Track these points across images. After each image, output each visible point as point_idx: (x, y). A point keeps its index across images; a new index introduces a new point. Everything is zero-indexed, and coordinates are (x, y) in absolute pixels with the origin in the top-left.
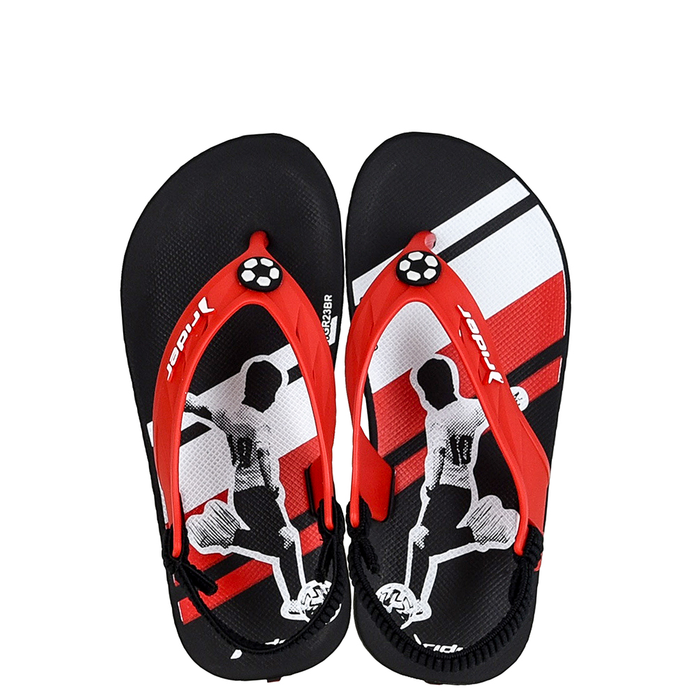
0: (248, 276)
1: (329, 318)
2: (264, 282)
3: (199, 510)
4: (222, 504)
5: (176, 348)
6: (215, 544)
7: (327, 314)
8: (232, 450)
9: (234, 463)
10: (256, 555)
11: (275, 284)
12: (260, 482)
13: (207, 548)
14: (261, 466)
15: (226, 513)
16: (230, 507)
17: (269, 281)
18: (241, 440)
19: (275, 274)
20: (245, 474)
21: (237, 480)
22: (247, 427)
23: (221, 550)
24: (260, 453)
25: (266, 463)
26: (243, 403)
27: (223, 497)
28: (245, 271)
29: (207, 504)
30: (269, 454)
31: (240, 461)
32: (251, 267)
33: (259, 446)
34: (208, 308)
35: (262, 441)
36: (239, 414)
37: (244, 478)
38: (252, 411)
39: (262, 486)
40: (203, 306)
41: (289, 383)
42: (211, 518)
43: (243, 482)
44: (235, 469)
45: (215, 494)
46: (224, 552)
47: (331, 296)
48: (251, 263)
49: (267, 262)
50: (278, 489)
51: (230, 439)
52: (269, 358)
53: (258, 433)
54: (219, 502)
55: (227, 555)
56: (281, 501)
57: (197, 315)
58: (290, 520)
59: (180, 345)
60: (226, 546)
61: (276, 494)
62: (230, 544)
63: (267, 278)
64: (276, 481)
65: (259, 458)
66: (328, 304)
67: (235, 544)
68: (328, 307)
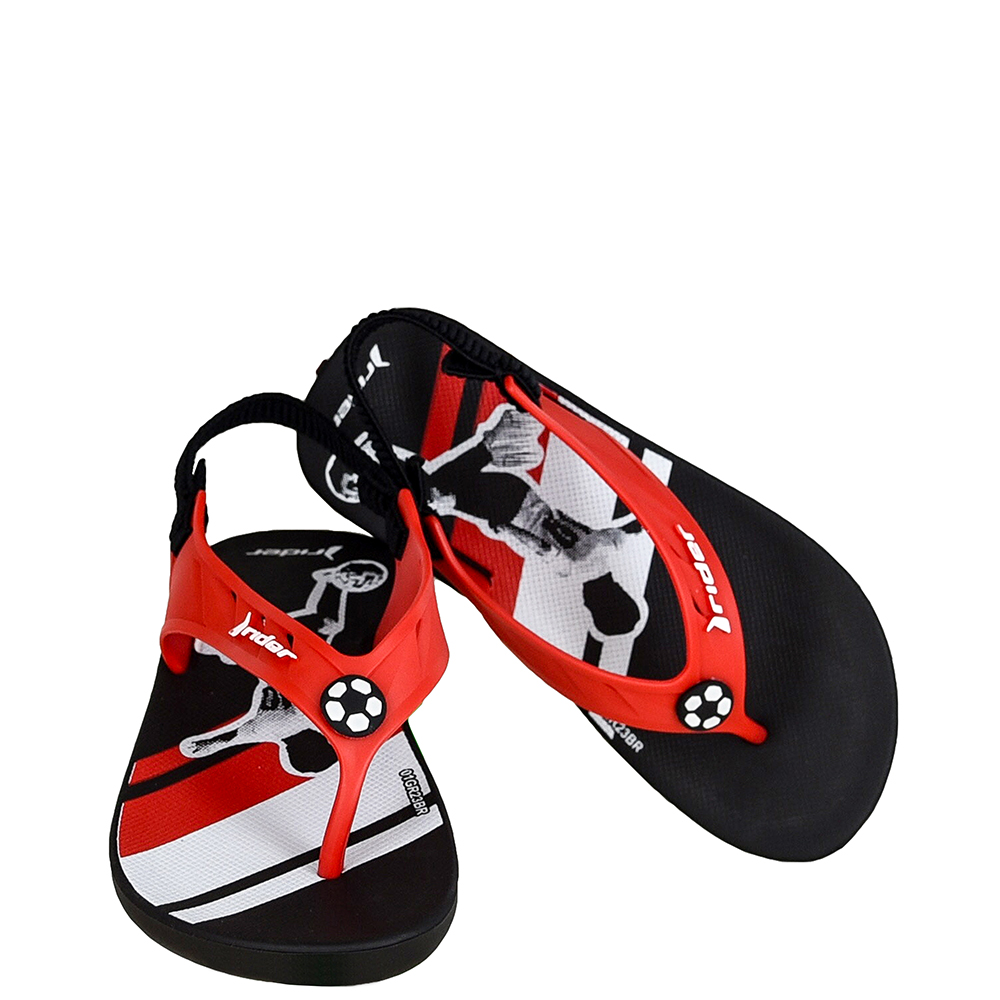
0: (713, 693)
1: (618, 729)
2: (694, 703)
3: (543, 440)
4: (530, 467)
5: (703, 559)
6: (498, 425)
7: (623, 731)
8: (574, 522)
9: (560, 513)
10: (453, 455)
11: (681, 712)
12: (518, 521)
13: (501, 415)
14: (533, 535)
15: (518, 463)
16: (520, 472)
17: (689, 709)
18: (576, 538)
19: (693, 720)
20: (539, 514)
21: (540, 501)
22: (583, 556)
23: (486, 426)
24: (546, 546)
25: (532, 544)
26: (610, 574)
27: (536, 473)
28: (721, 694)
29: (542, 452)
30: (538, 553)
31: (556, 521)
32: (720, 704)
33: (554, 551)
34: (715, 627)
35: (556, 558)
36: (602, 559)
37: (536, 510)
38: (595, 574)
39: (512, 519)
40: (721, 623)
41: (589, 635)
42: (525, 444)
43: (532, 505)
44: (553, 508)
45: (545, 468)
46: (483, 428)
47: (637, 751)
48: (724, 707)
49: (711, 723)
50: (497, 532)
51: (587, 530)
52: (631, 636)
53: (567, 561)
54: (535, 466)
55: (476, 428)
56: (483, 525)
57: (717, 609)
58: (455, 517)
59: (702, 567)
60: (487, 435)
61: (493, 525)
62: (485, 439)
63: (694, 709)
64: (505, 536)
65: (542, 541)
66: (633, 741)
67: (481, 445)
68: (629, 738)
